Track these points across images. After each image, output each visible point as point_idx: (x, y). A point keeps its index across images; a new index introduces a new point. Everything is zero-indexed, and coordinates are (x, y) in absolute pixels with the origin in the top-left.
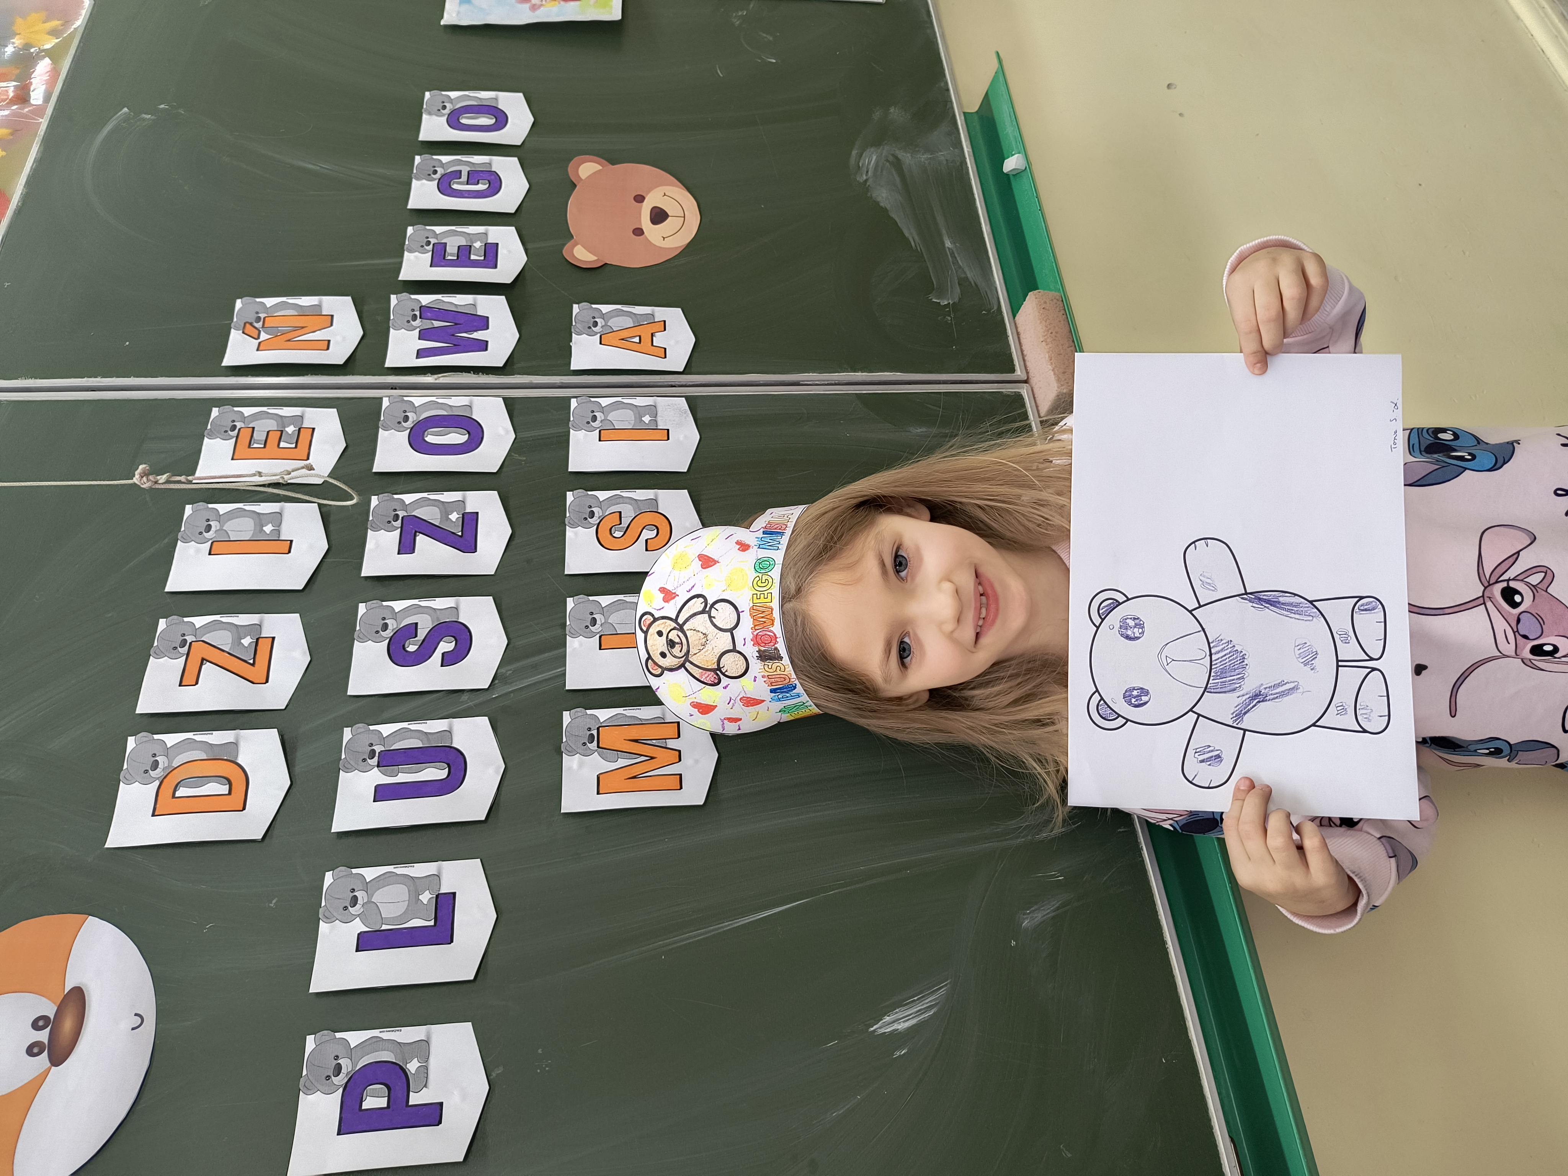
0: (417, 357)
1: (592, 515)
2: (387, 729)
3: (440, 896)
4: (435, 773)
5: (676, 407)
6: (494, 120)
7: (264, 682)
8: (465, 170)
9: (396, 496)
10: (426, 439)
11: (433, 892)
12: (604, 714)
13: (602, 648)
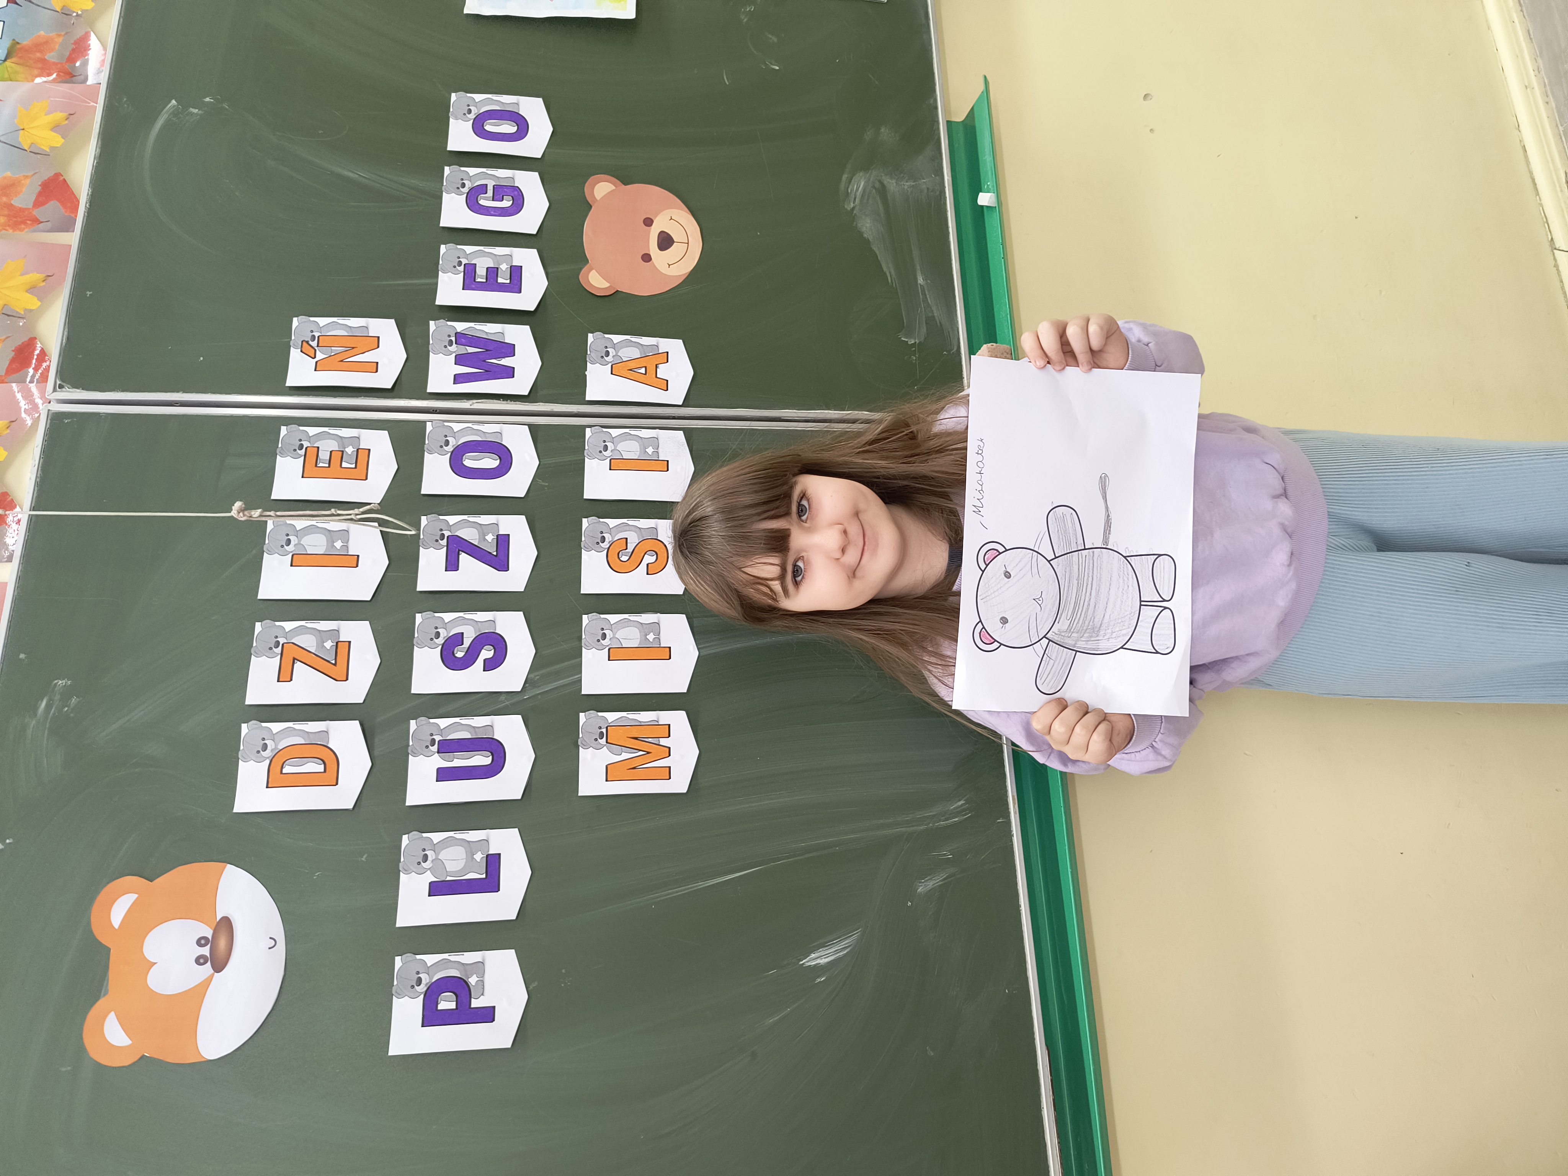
0: (454, 383)
1: (603, 539)
5: (675, 439)
6: (516, 127)
7: (345, 679)
8: (491, 184)
9: (441, 517)
10: (465, 463)
11: (484, 853)
13: (611, 659)
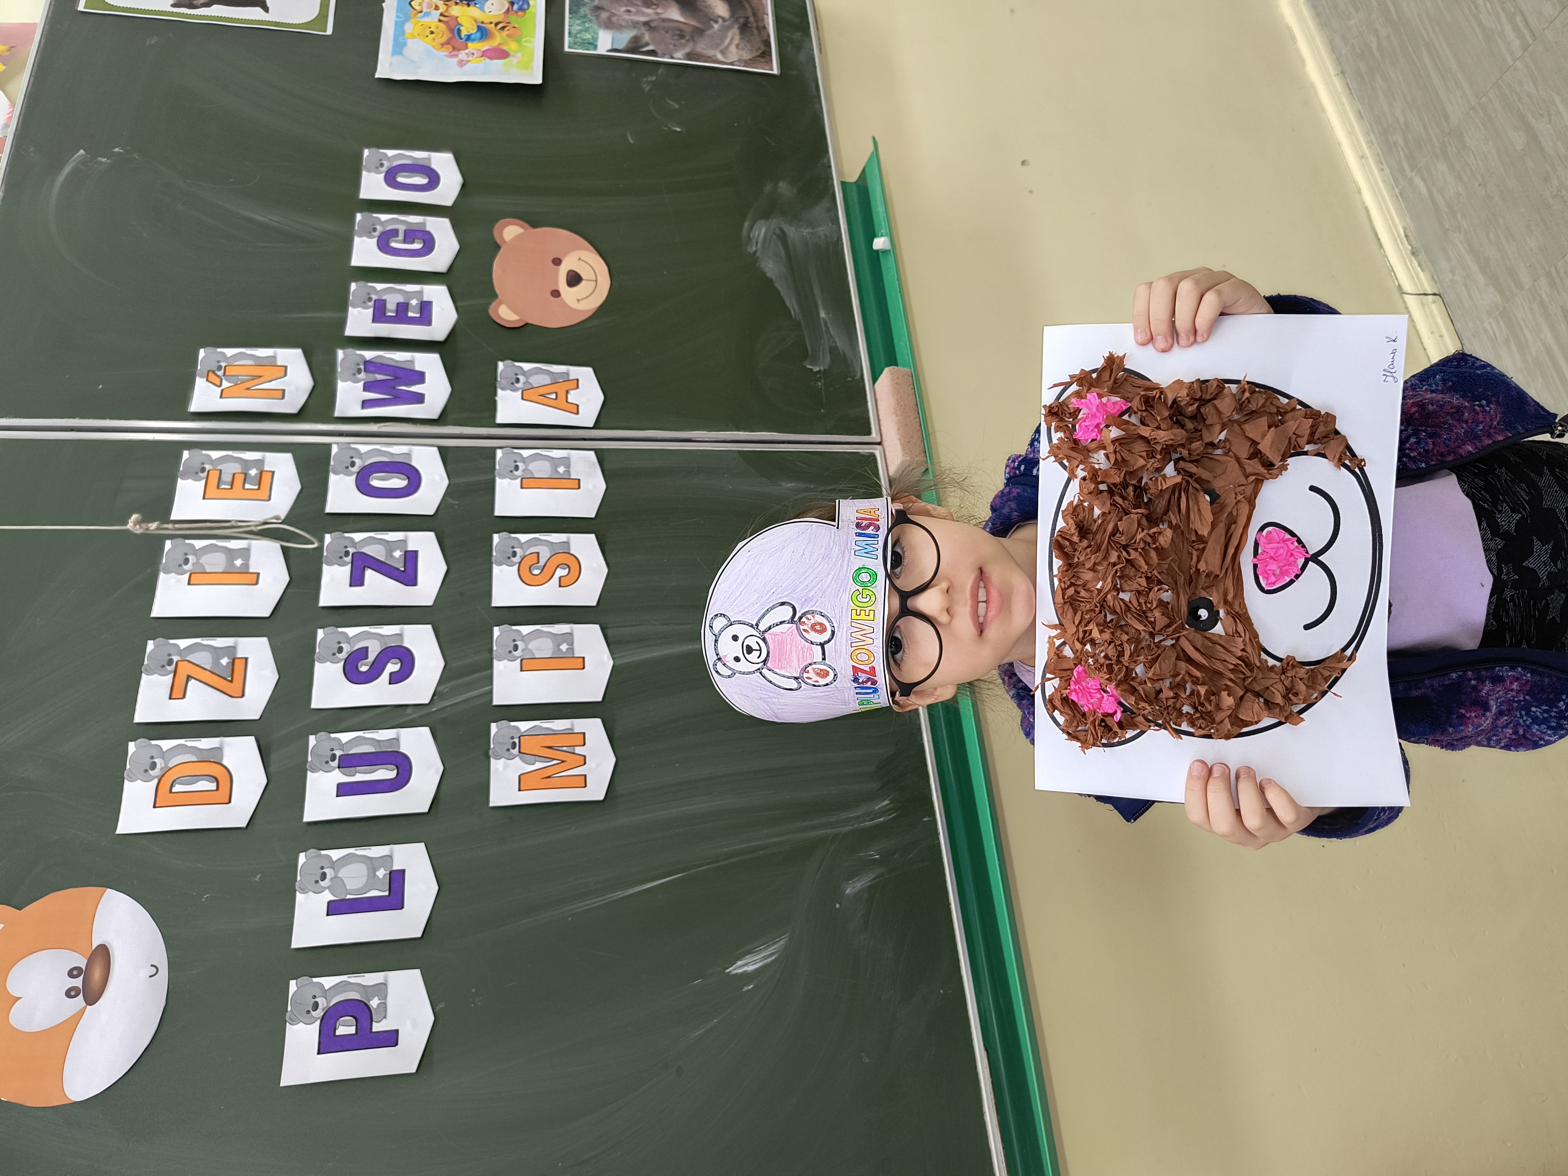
0: (362, 408)
1: (514, 554)
2: (345, 737)
4: (386, 773)
7: (241, 695)
8: (402, 228)
9: (347, 535)
11: (387, 869)
13: (523, 670)
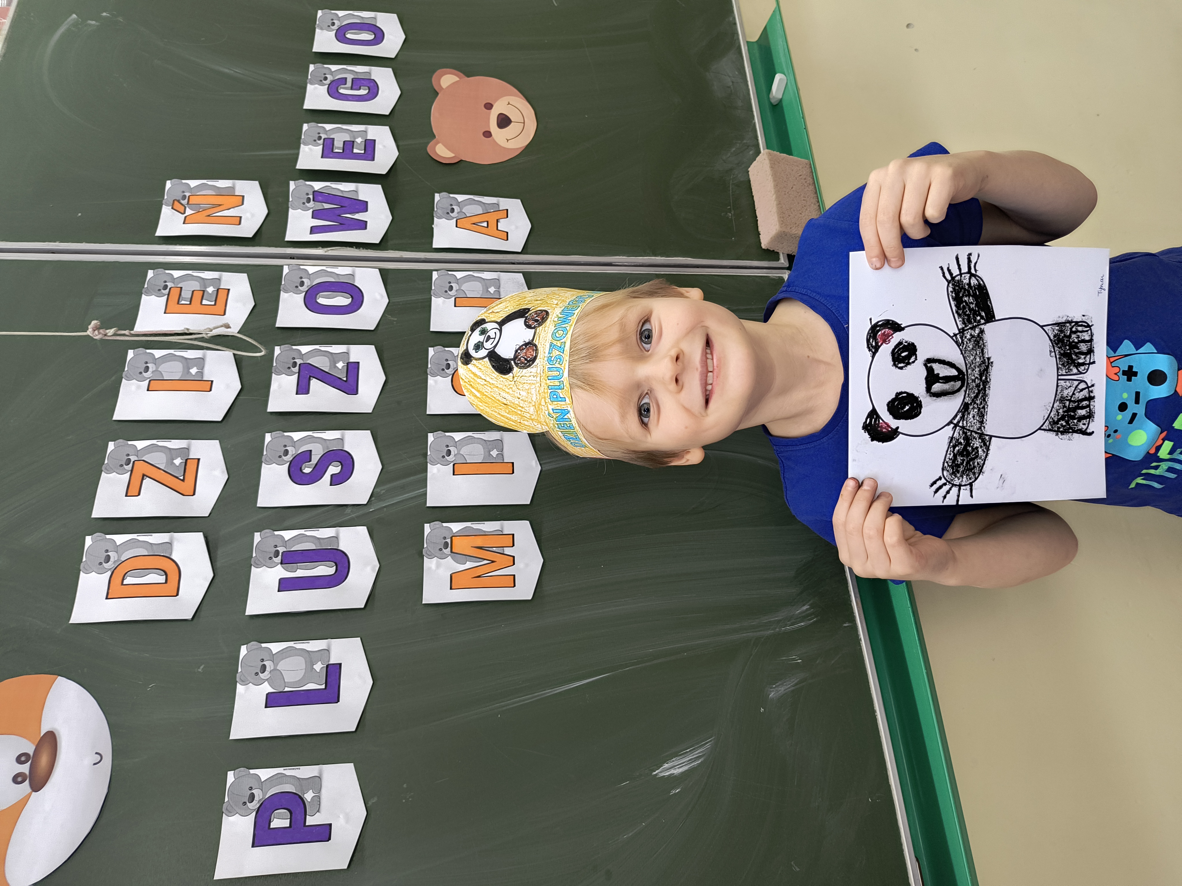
0: (311, 233)
1: (448, 366)
2: (288, 535)
3: (329, 666)
4: (325, 570)
5: (515, 280)
6: (373, 36)
7: (192, 494)
8: (350, 77)
9: (294, 347)
10: (318, 301)
11: (324, 663)
12: (456, 527)
13: (455, 474)
